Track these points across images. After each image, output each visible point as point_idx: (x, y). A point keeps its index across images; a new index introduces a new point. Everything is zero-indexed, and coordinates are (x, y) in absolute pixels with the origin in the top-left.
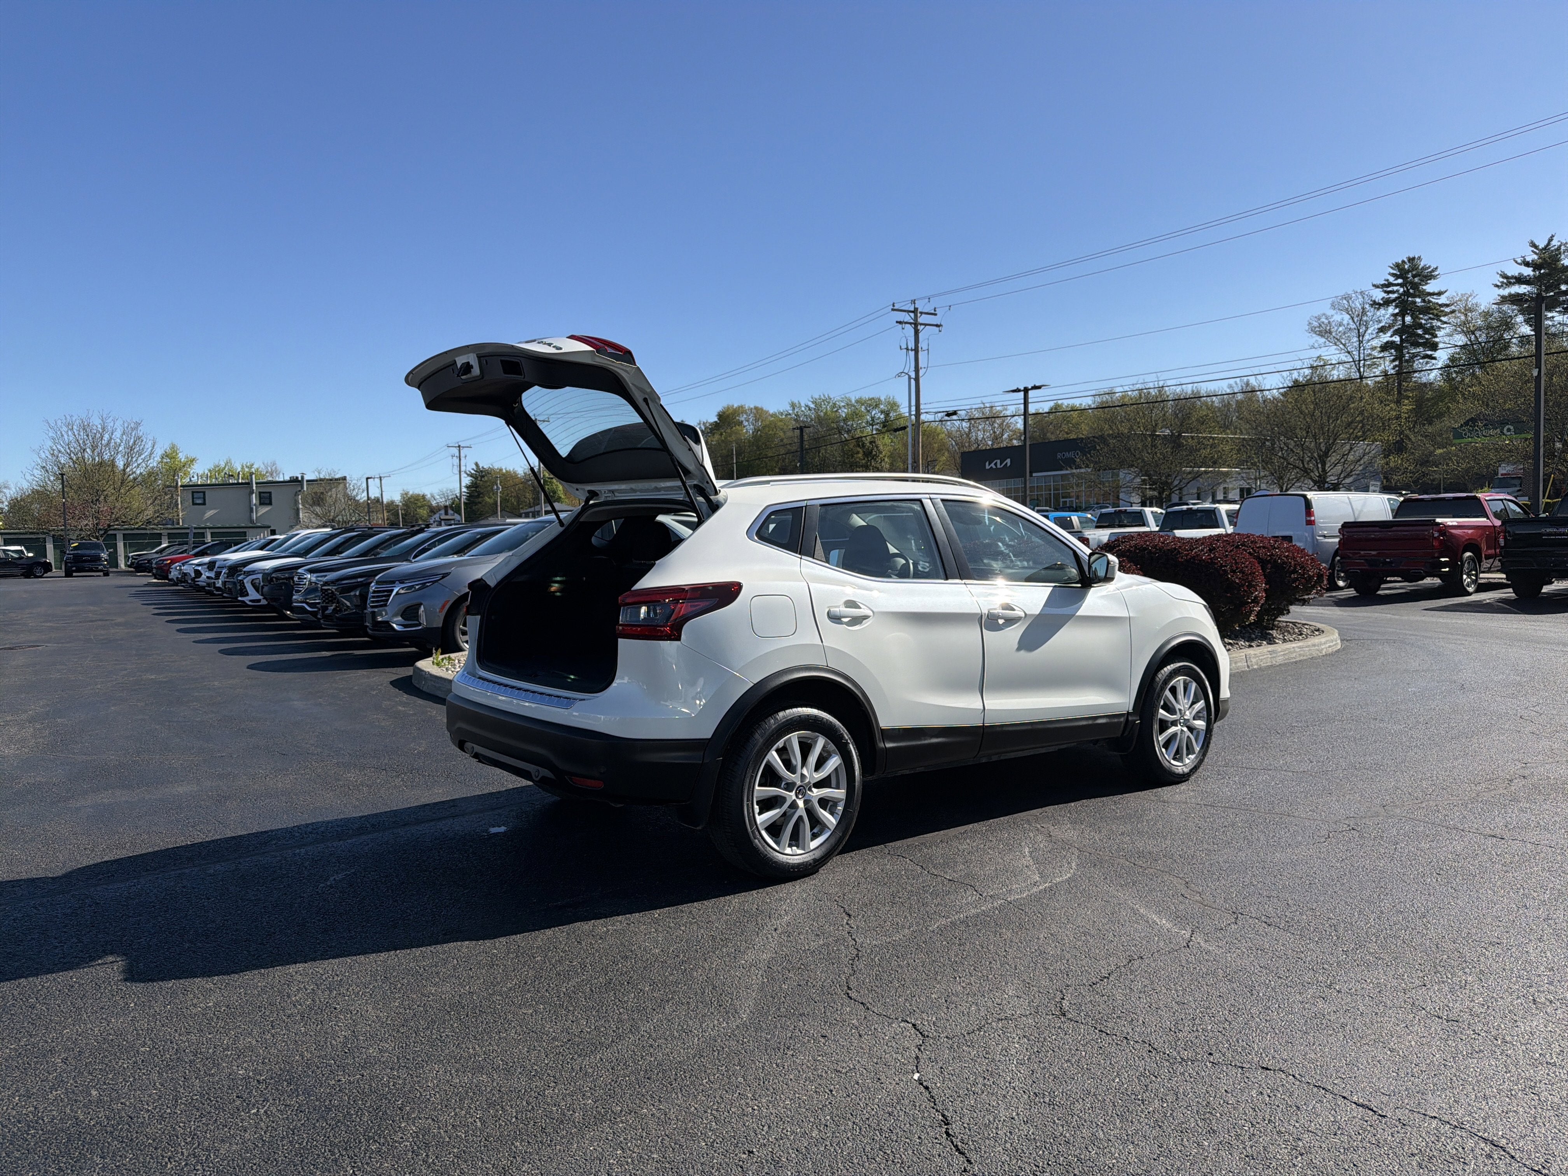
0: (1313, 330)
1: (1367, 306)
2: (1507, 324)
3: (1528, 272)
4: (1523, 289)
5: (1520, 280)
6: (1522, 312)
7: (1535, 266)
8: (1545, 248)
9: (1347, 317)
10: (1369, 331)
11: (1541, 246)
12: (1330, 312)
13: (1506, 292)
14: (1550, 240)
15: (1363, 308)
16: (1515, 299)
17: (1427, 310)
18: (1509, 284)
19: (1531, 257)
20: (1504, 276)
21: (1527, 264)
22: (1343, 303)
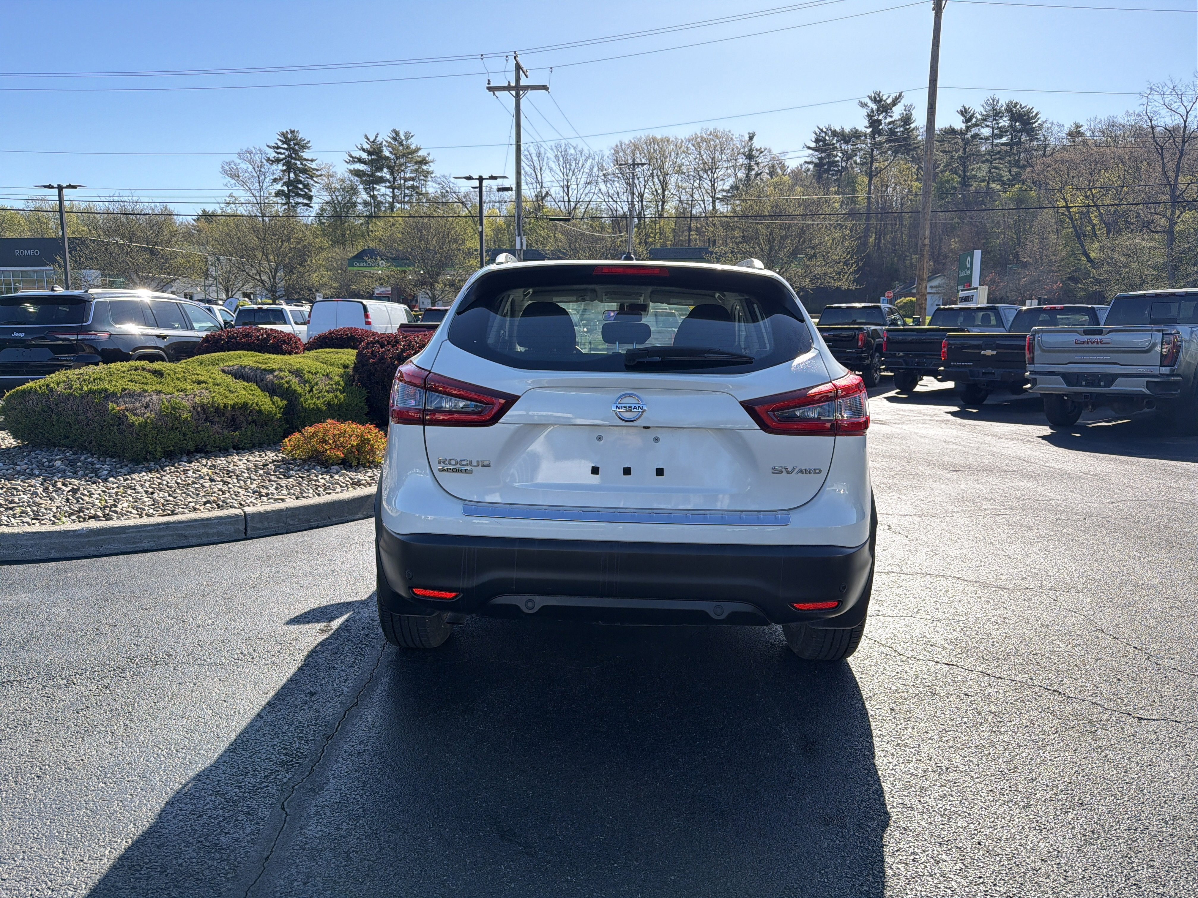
0: (225, 172)
1: (264, 161)
2: (354, 191)
3: (364, 156)
4: (361, 167)
5: (360, 161)
6: (362, 182)
7: (370, 153)
8: (373, 142)
9: (250, 168)
10: (267, 180)
11: (371, 140)
12: (238, 161)
13: (352, 167)
14: (376, 137)
15: (262, 162)
16: (357, 173)
17: (304, 171)
18: (354, 162)
19: (366, 146)
20: (351, 156)
21: (364, 150)
22: (246, 155)
